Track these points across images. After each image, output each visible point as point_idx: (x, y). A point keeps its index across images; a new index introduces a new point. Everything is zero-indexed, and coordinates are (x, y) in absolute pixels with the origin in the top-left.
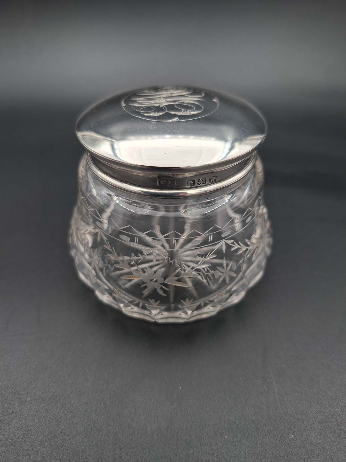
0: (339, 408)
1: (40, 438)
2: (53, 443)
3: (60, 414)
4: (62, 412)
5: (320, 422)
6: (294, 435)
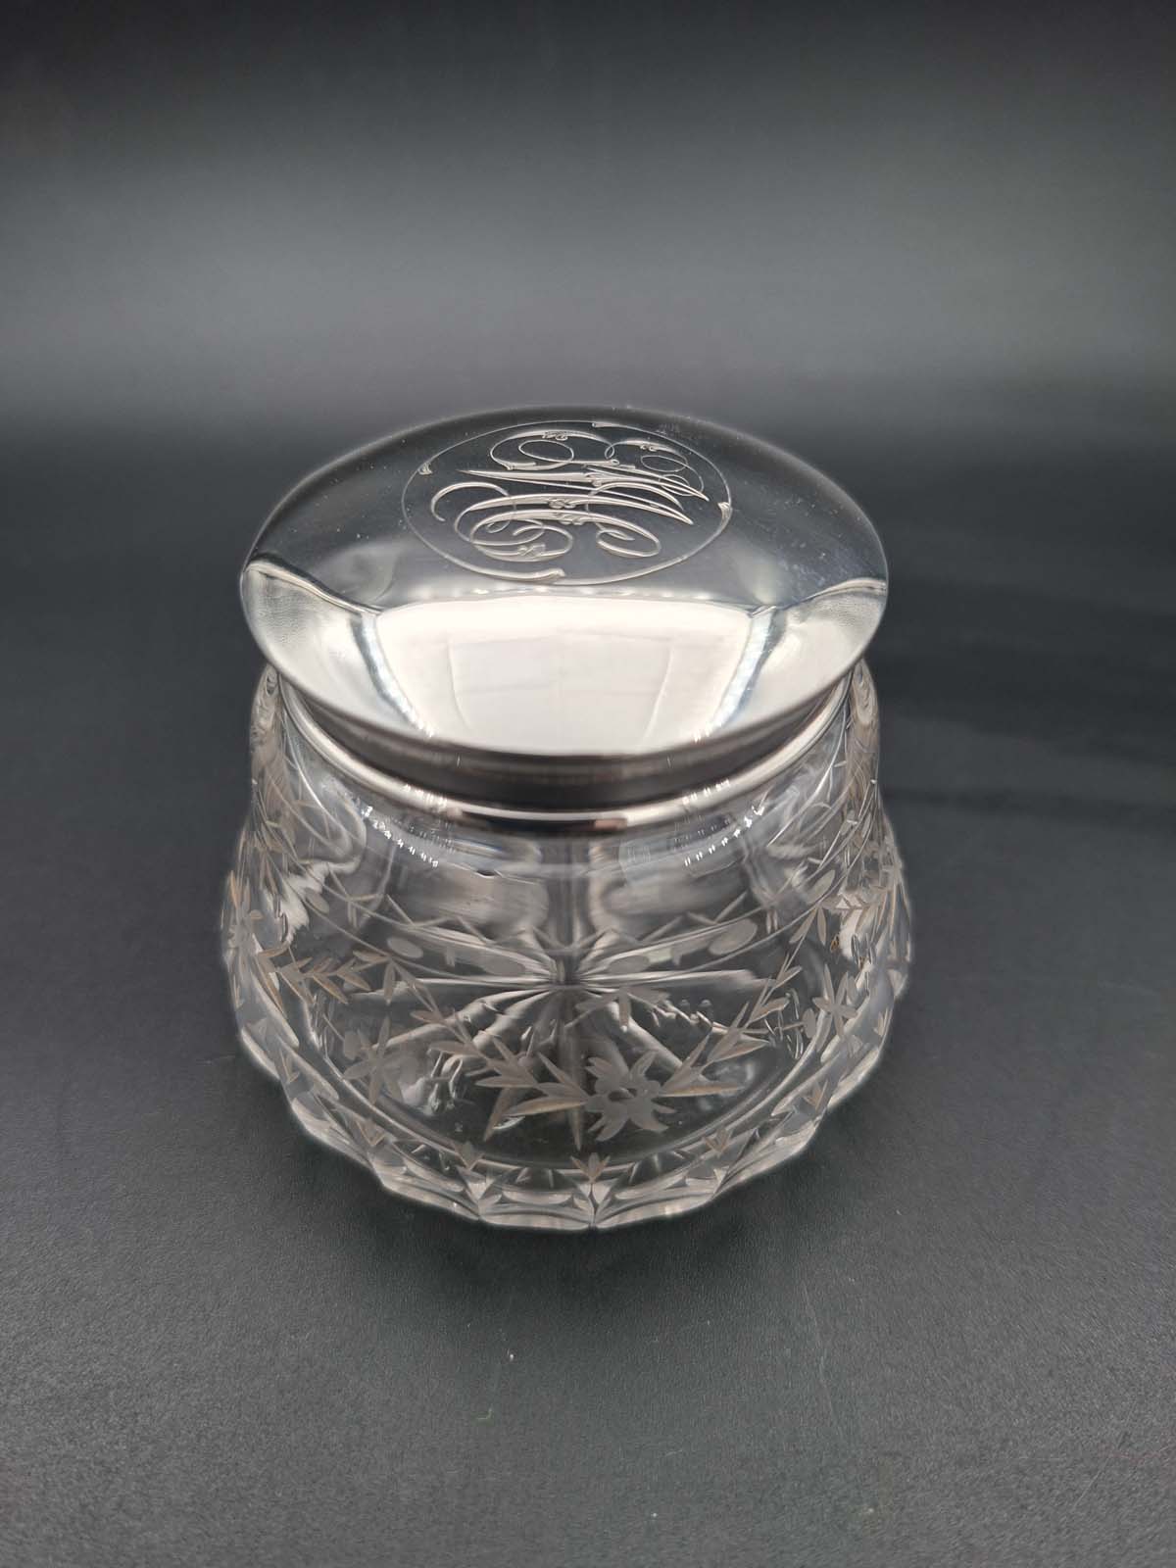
0: (1024, 1417)
1: (45, 1530)
2: (87, 1546)
3: (116, 1447)
4: (121, 1440)
5: (960, 1463)
6: (875, 1506)
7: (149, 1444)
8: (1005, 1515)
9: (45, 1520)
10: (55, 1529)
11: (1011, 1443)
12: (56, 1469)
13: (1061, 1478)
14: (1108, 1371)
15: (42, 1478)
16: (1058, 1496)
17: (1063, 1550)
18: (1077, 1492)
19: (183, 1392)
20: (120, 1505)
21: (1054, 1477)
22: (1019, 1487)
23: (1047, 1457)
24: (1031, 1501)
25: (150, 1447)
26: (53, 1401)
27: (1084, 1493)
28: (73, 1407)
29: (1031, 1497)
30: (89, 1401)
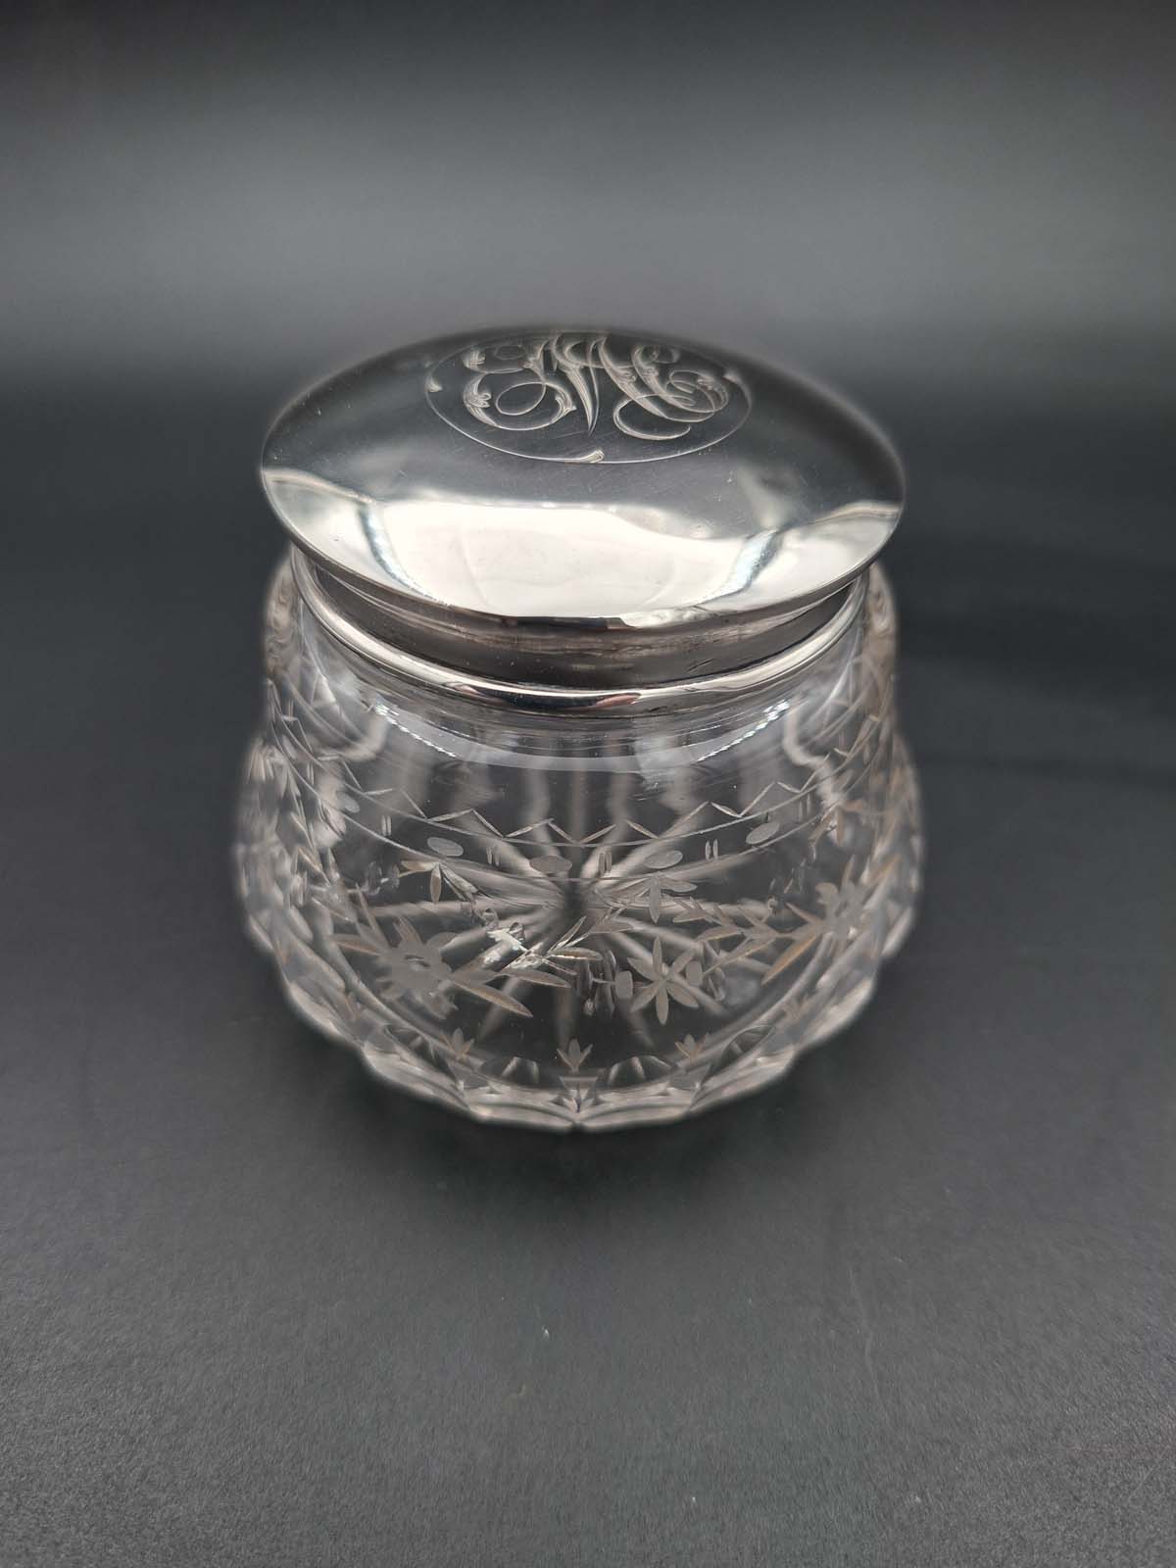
6: (922, 1495)
7: (174, 1414)
8: (1057, 1507)
9: (68, 1490)
10: (78, 1500)
11: (1063, 1433)
12: (79, 1438)
13: (1115, 1470)
14: (1165, 1359)
15: (64, 1446)
16: (1112, 1489)
17: (1118, 1544)
18: (1132, 1484)
19: (208, 1362)
20: (143, 1476)
21: (1109, 1468)
22: (1071, 1478)
23: (1100, 1448)
24: (1083, 1493)
25: (175, 1418)
26: (76, 1368)
27: (1141, 1485)
28: (97, 1374)
29: (1084, 1489)
30: (113, 1368)
